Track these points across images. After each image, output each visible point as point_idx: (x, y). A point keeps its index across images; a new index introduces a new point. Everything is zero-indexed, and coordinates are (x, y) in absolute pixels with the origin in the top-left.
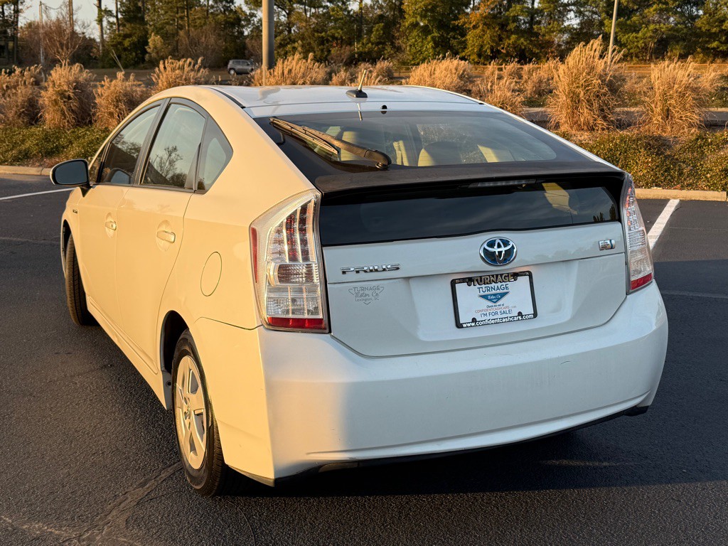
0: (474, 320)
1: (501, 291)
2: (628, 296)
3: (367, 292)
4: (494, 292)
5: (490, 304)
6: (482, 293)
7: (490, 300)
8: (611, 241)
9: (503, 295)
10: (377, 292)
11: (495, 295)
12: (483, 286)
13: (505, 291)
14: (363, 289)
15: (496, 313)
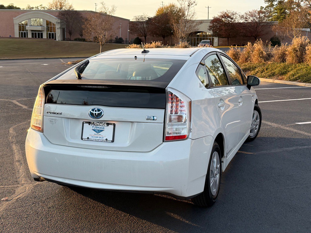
0: (88, 138)
1: (101, 129)
2: (164, 143)
3: (53, 121)
4: (98, 129)
5: (96, 133)
6: (93, 129)
7: (96, 132)
8: (153, 117)
9: (102, 131)
10: (56, 121)
11: (98, 130)
12: (95, 126)
13: (103, 129)
14: (52, 119)
15: (97, 137)
